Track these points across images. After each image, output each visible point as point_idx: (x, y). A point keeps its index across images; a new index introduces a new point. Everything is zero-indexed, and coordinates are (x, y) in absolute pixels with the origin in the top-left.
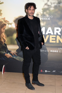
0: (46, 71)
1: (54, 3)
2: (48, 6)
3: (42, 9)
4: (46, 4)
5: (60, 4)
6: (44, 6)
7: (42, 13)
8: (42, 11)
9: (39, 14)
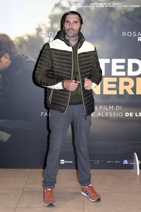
0: (62, 162)
1: (76, 3)
2: (64, 8)
3: (50, 18)
4: (57, 5)
5: (89, 4)
6: (53, 10)
7: (49, 25)
8: (49, 20)
9: (43, 28)
